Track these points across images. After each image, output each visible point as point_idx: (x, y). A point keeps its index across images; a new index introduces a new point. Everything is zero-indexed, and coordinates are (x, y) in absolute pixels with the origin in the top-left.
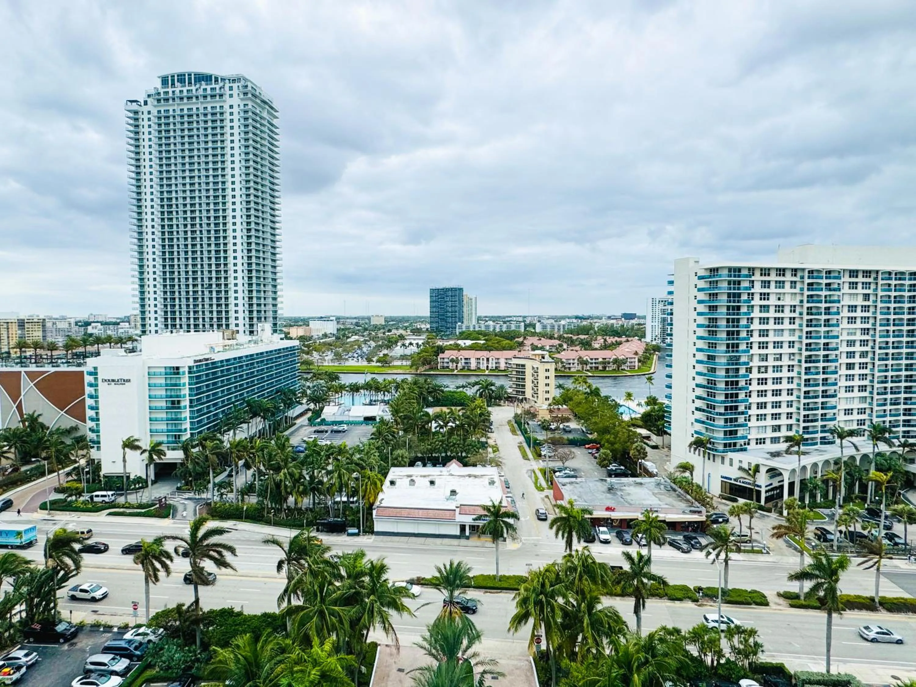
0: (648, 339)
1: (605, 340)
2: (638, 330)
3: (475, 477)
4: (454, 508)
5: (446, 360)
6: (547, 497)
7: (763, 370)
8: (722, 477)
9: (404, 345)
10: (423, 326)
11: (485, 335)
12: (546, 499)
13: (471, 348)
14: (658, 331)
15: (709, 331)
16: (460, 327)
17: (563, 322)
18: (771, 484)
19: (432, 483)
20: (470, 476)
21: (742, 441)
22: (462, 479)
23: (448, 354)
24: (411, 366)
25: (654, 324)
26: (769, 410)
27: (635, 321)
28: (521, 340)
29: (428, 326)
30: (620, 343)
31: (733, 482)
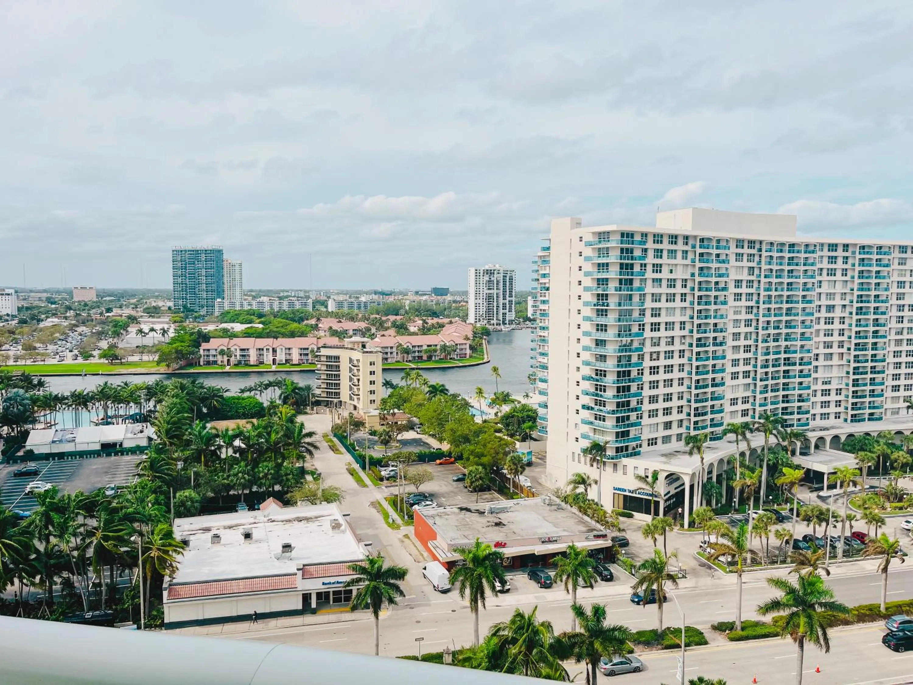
0: (471, 319)
1: (425, 322)
2: (457, 308)
3: (307, 519)
4: (294, 570)
5: (213, 352)
6: (406, 536)
7: (655, 356)
8: (615, 489)
9: (141, 331)
10: (160, 304)
11: (260, 316)
12: (406, 540)
13: (247, 334)
14: (483, 310)
15: (598, 310)
16: (221, 306)
17: (363, 299)
18: (669, 492)
19: (248, 536)
20: (300, 520)
21: (634, 444)
22: (289, 525)
23: (214, 344)
24: (158, 363)
25: (478, 301)
26: (661, 405)
27: (449, 298)
28: (313, 322)
29: (171, 304)
30: (442, 326)
31: (627, 493)
